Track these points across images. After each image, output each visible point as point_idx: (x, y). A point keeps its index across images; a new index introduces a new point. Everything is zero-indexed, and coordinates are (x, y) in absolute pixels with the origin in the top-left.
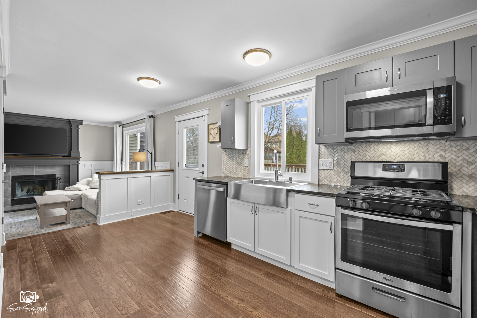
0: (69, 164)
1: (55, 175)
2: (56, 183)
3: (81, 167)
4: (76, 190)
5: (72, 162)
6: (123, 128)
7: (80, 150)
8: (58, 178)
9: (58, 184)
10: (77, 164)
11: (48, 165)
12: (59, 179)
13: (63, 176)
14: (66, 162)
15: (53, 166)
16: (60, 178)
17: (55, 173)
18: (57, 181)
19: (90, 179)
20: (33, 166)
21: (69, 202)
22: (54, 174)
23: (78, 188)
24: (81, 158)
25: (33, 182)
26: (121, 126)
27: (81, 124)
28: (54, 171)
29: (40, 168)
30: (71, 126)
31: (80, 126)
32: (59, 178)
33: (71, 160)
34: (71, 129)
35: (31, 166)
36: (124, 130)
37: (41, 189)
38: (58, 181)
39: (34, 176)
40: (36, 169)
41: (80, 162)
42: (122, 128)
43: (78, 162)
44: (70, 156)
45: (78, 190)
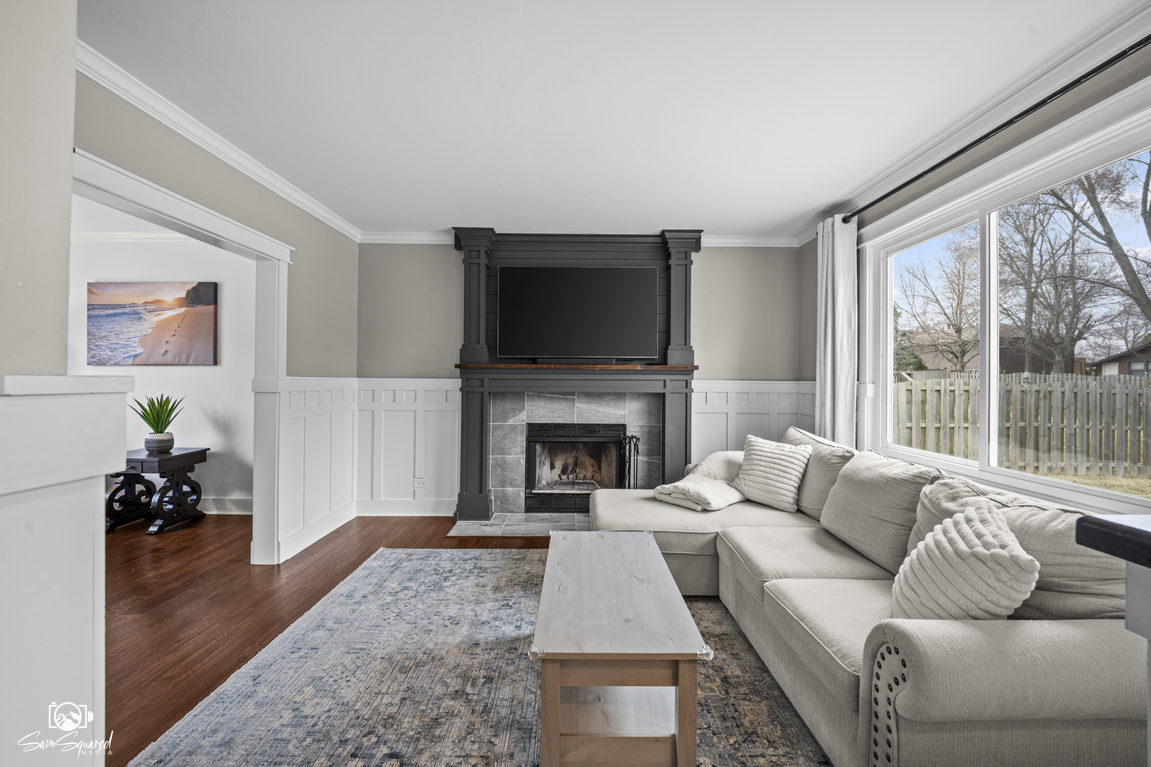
0: (661, 390)
1: (623, 427)
2: (627, 454)
3: (696, 401)
4: (693, 506)
5: (672, 384)
6: (860, 226)
7: (694, 342)
8: (633, 437)
9: (632, 458)
10: (686, 391)
11: (609, 394)
12: (634, 440)
13: (646, 430)
14: (654, 383)
15: (620, 396)
16: (638, 439)
17: (625, 420)
18: (630, 447)
19: (739, 456)
20: (573, 394)
21: (693, 660)
22: (622, 422)
23: (699, 496)
24: (697, 368)
25: (573, 446)
26: (855, 219)
27: (697, 246)
28: (623, 413)
29: (588, 403)
30: (668, 256)
31: (694, 256)
32: (636, 437)
33: (668, 378)
34: (668, 268)
35: (567, 395)
36: (865, 237)
37: (593, 466)
38: (633, 447)
39: (574, 425)
40: (580, 405)
41: (695, 384)
42: (859, 229)
43: (687, 384)
44: (665, 363)
45: (699, 508)
